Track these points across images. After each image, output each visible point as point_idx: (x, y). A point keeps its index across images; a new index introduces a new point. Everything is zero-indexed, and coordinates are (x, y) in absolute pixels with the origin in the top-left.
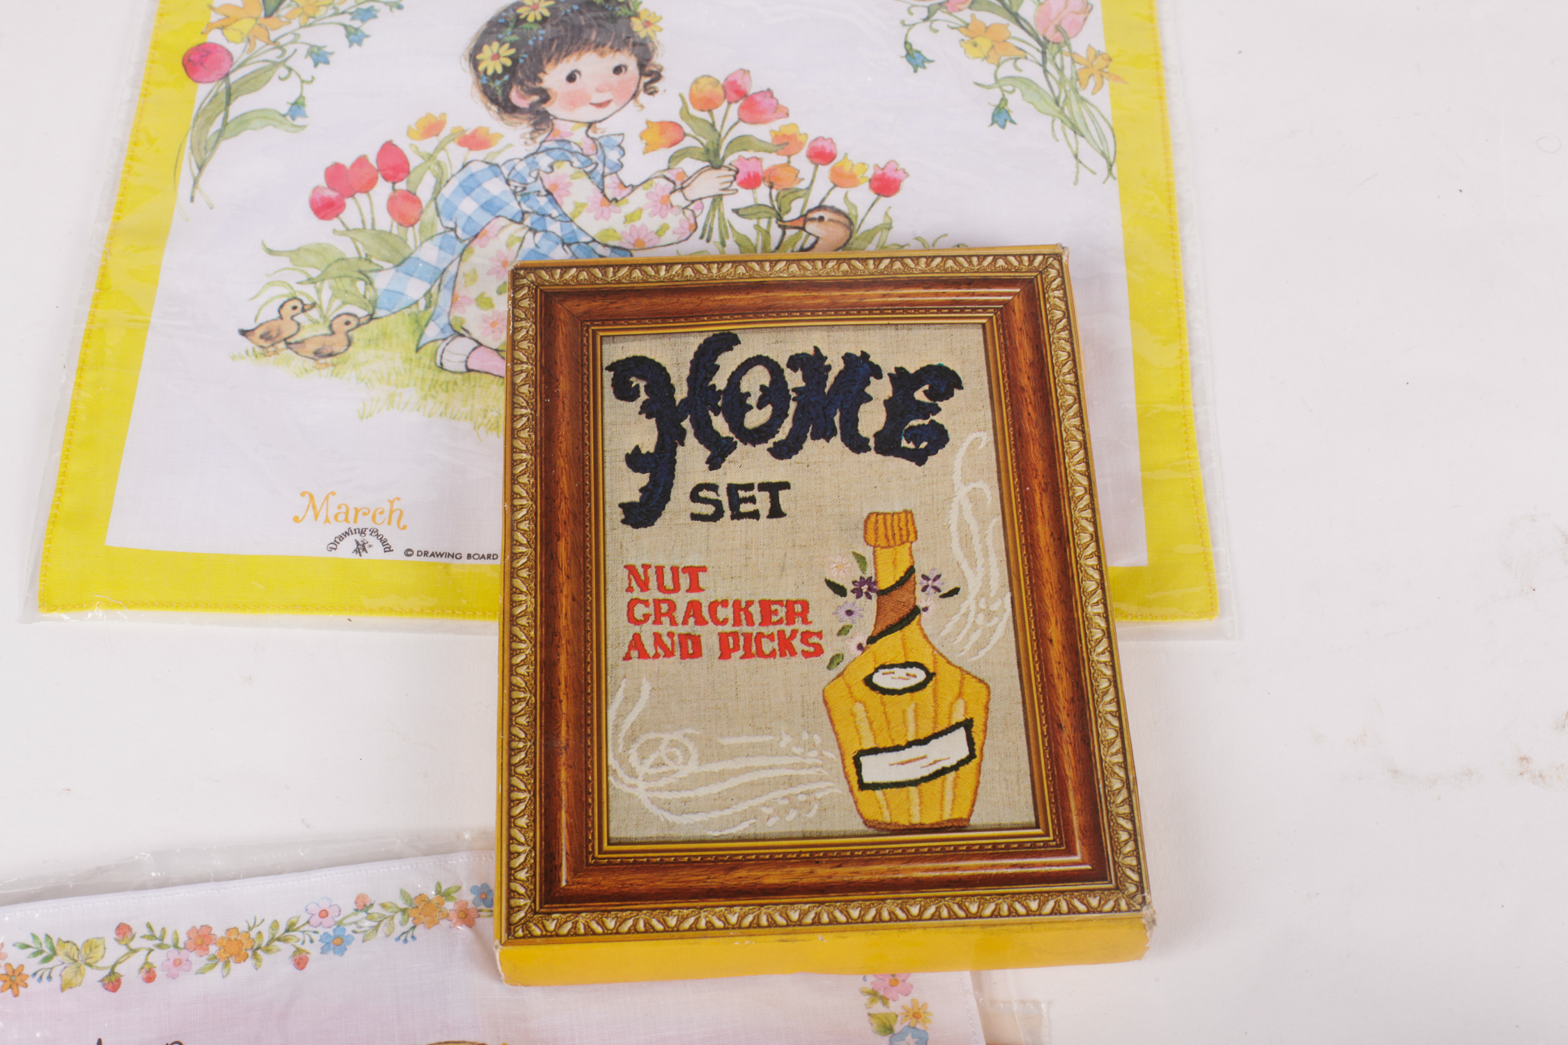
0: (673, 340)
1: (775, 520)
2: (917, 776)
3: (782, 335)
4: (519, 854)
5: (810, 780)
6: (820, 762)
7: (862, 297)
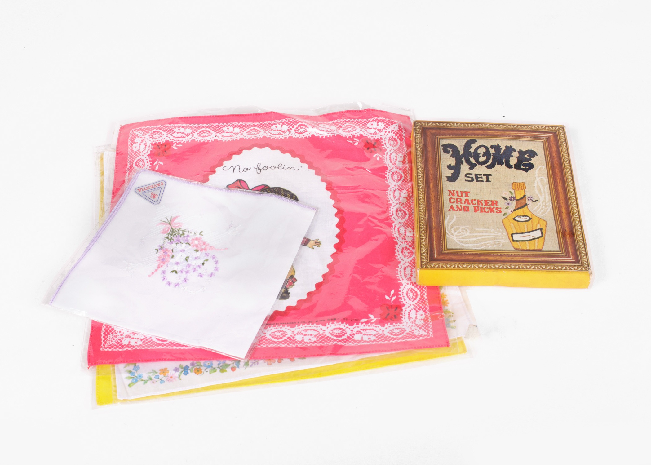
0: (459, 140)
1: (488, 183)
2: (528, 239)
3: (488, 140)
4: (423, 250)
5: (499, 239)
6: (502, 235)
7: (510, 133)
